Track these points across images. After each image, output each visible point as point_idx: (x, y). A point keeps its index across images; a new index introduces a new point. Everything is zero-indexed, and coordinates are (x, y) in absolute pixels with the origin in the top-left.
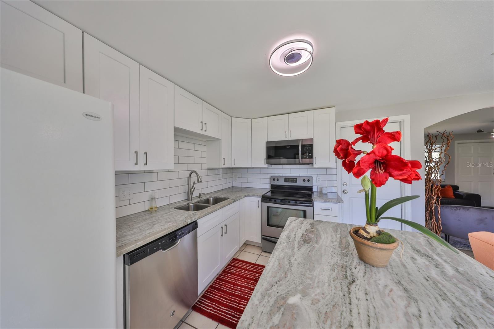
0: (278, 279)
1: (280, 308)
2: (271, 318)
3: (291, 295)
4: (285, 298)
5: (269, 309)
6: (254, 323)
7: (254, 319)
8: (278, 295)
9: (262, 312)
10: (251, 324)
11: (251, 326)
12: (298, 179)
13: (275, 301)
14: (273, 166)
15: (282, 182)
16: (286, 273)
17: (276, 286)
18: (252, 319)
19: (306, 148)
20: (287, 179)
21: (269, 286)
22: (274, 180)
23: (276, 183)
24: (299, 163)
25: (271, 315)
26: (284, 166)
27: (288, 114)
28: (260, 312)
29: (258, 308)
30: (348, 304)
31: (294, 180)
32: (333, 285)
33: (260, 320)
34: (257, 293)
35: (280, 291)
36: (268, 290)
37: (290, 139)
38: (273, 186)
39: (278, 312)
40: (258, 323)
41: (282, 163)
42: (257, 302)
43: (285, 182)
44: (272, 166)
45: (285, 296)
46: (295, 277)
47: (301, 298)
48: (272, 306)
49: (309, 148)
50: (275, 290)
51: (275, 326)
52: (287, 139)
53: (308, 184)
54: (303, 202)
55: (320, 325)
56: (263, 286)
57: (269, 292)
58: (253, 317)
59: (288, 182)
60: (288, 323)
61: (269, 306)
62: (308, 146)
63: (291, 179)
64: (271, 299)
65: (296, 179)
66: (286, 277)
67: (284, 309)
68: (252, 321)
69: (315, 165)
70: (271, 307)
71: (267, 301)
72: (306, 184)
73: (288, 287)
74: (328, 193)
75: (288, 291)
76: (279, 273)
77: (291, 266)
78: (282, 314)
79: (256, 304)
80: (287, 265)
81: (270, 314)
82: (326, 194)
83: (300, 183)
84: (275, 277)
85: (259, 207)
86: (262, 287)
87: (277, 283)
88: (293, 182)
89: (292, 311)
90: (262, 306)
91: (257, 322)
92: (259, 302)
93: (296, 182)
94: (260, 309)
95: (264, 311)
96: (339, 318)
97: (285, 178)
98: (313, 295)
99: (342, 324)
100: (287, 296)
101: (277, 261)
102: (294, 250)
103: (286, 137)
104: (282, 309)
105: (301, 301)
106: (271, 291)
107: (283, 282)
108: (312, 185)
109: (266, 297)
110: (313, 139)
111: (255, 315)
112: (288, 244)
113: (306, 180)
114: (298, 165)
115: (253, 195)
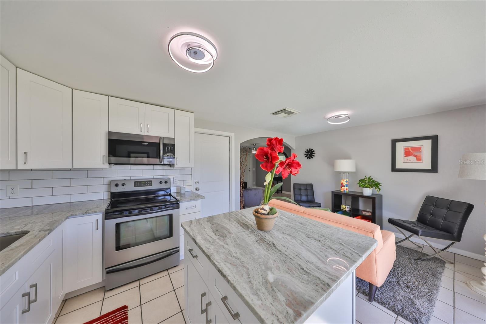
0: (247, 275)
1: (273, 290)
2: (279, 300)
3: (266, 276)
4: (267, 282)
5: (271, 297)
6: (278, 315)
7: (275, 314)
8: (261, 283)
9: (271, 303)
10: (278, 318)
11: (280, 320)
12: (153, 182)
13: (265, 289)
14: (113, 166)
15: (130, 188)
16: (244, 266)
17: (252, 280)
18: (274, 315)
19: (168, 148)
20: (137, 183)
21: (249, 284)
22: (116, 186)
23: (120, 189)
24: (159, 163)
25: (277, 299)
28: (270, 305)
29: (265, 305)
30: (287, 257)
31: (148, 184)
32: (271, 253)
33: (277, 310)
34: (250, 297)
35: (258, 280)
36: (253, 288)
37: (146, 135)
39: (276, 293)
40: (280, 312)
42: (260, 302)
43: (135, 186)
44: (111, 167)
45: (265, 280)
46: (252, 264)
47: (272, 273)
48: (269, 293)
49: (171, 148)
50: (255, 283)
51: (286, 301)
52: (143, 133)
53: (166, 186)
55: (294, 277)
56: (245, 288)
57: (254, 288)
58: (272, 313)
59: (140, 186)
60: (287, 293)
61: (268, 295)
62: (170, 145)
63: (143, 183)
64: (262, 290)
65: (151, 181)
66: (248, 269)
67: (275, 287)
68: (275, 316)
69: (176, 166)
70: (269, 295)
71: (263, 294)
72: (161, 186)
73: (258, 273)
74: (186, 193)
75: (262, 276)
76: (240, 270)
77: (239, 259)
78: (279, 291)
79: (260, 304)
80: (237, 261)
81: (275, 299)
82: (184, 194)
83: (155, 186)
84: (242, 275)
85: (98, 229)
86: (246, 290)
87: (250, 278)
88: (147, 186)
89: (279, 284)
90: (266, 300)
91: (278, 312)
92: (260, 300)
93: (150, 185)
94: (268, 304)
95: (271, 302)
96: (293, 266)
97: (135, 182)
98: (273, 266)
99: (297, 268)
100: (266, 279)
101: (226, 263)
102: (225, 247)
103: (141, 131)
104: (275, 289)
105: (274, 274)
106: (255, 286)
107: (251, 273)
108: (169, 187)
109: (258, 292)
110: (174, 139)
111: (271, 311)
112: (214, 245)
113: (163, 182)
114: (152, 166)
115: (83, 214)
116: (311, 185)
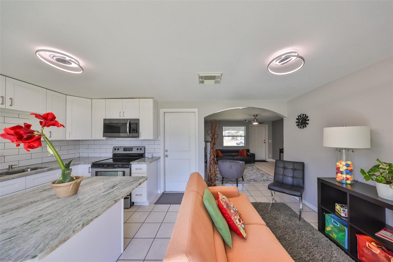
12: (133, 149)
14: (117, 139)
15: (121, 152)
19: (133, 126)
20: (125, 149)
22: (115, 149)
23: (117, 152)
24: (128, 136)
26: (125, 138)
27: (122, 99)
31: (130, 149)
37: (123, 118)
38: (114, 155)
41: (121, 136)
43: (124, 151)
44: (115, 139)
49: (135, 126)
52: (121, 118)
54: (124, 165)
59: (126, 151)
62: (134, 124)
63: (128, 149)
65: (132, 148)
69: (140, 138)
72: (139, 152)
83: (134, 151)
85: (89, 172)
88: (130, 151)
93: (132, 151)
97: (124, 148)
103: (120, 116)
108: (144, 153)
110: (139, 119)
113: (139, 149)
114: (123, 138)
115: (84, 163)
116: (303, 164)
